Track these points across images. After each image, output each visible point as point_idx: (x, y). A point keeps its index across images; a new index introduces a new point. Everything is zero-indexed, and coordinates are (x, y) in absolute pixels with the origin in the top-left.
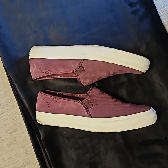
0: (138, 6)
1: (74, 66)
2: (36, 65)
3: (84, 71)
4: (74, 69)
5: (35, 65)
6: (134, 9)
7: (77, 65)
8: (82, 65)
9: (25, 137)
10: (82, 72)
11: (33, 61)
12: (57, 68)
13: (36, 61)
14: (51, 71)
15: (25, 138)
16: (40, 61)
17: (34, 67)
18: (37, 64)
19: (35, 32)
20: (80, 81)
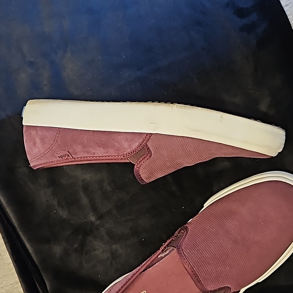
0: (254, 17)
1: (130, 145)
2: (41, 140)
3: (150, 156)
4: (129, 151)
5: (38, 140)
6: (245, 21)
7: (137, 144)
8: (147, 145)
9: (11, 284)
10: (146, 159)
11: (33, 133)
12: (89, 148)
13: (40, 133)
14: (76, 153)
15: (11, 286)
16: (52, 133)
17: (35, 144)
18: (43, 140)
19: (31, 64)
20: (140, 175)
